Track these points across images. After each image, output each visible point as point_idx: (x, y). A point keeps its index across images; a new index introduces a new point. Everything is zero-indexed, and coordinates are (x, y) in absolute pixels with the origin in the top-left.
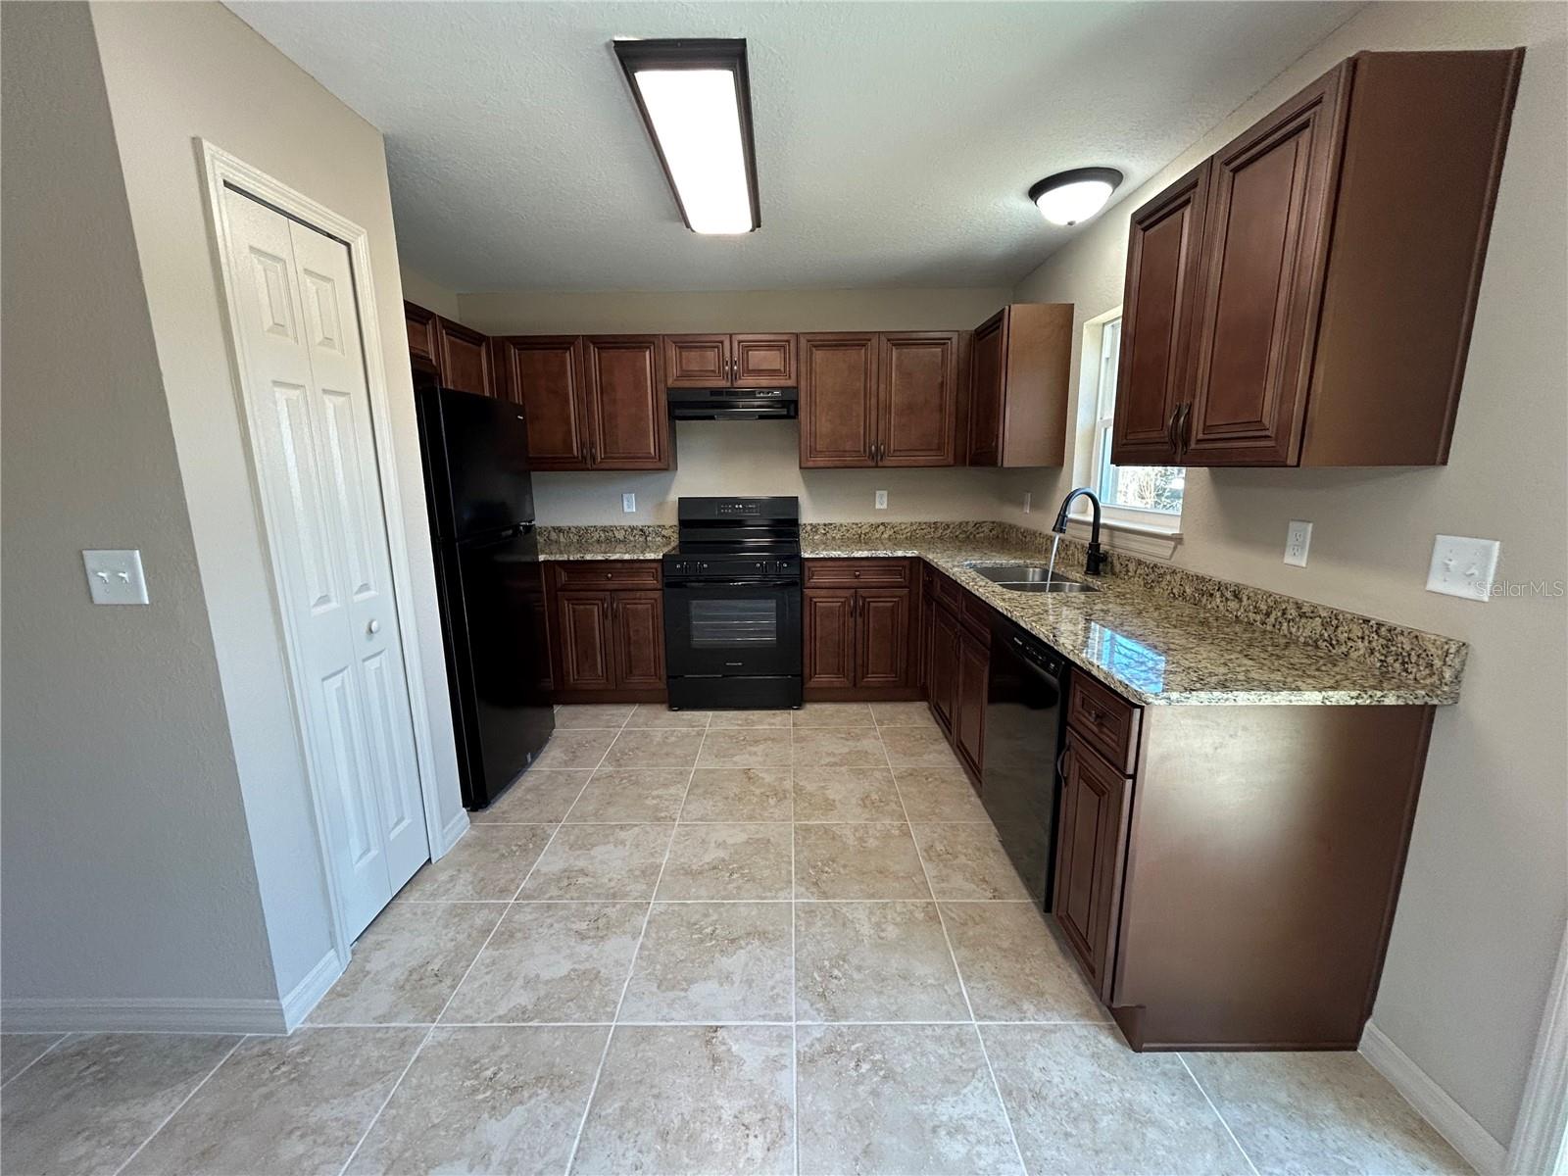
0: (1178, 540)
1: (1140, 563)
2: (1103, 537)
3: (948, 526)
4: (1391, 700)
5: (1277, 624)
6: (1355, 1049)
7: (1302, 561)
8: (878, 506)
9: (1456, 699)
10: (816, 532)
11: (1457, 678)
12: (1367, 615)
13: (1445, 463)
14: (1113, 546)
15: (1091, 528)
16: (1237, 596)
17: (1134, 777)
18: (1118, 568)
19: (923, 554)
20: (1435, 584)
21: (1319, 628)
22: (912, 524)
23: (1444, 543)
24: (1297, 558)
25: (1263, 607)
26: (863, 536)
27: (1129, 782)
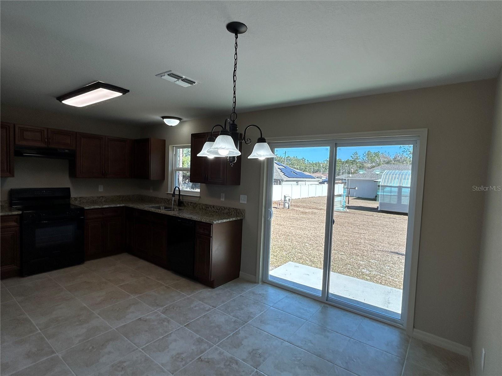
0: (200, 197)
1: (191, 203)
2: (181, 198)
3: (124, 196)
4: (239, 219)
5: (221, 211)
6: (239, 277)
7: (223, 200)
8: (100, 190)
9: (244, 217)
10: (76, 200)
11: (244, 214)
12: (233, 207)
13: (240, 185)
14: (183, 199)
15: (178, 196)
16: (213, 207)
17: (212, 237)
18: (185, 204)
19: (127, 205)
20: (241, 202)
21: (227, 211)
22: (112, 196)
23: (241, 196)
24: (223, 199)
25: (218, 208)
26: (95, 201)
27: (211, 238)
